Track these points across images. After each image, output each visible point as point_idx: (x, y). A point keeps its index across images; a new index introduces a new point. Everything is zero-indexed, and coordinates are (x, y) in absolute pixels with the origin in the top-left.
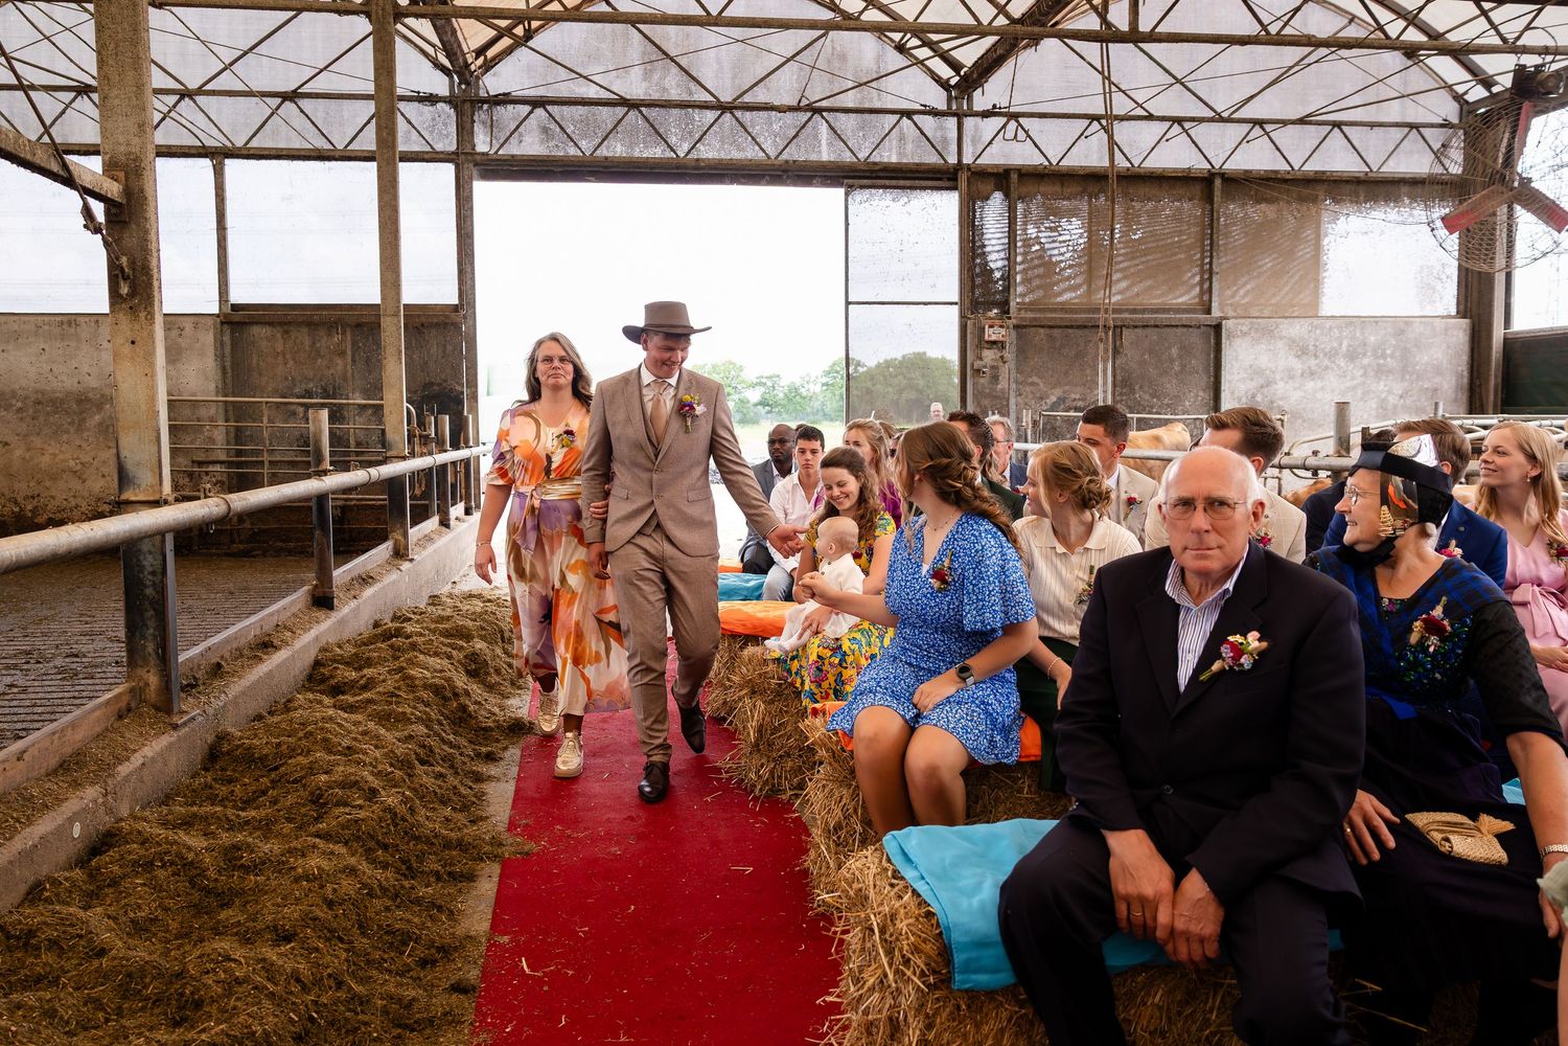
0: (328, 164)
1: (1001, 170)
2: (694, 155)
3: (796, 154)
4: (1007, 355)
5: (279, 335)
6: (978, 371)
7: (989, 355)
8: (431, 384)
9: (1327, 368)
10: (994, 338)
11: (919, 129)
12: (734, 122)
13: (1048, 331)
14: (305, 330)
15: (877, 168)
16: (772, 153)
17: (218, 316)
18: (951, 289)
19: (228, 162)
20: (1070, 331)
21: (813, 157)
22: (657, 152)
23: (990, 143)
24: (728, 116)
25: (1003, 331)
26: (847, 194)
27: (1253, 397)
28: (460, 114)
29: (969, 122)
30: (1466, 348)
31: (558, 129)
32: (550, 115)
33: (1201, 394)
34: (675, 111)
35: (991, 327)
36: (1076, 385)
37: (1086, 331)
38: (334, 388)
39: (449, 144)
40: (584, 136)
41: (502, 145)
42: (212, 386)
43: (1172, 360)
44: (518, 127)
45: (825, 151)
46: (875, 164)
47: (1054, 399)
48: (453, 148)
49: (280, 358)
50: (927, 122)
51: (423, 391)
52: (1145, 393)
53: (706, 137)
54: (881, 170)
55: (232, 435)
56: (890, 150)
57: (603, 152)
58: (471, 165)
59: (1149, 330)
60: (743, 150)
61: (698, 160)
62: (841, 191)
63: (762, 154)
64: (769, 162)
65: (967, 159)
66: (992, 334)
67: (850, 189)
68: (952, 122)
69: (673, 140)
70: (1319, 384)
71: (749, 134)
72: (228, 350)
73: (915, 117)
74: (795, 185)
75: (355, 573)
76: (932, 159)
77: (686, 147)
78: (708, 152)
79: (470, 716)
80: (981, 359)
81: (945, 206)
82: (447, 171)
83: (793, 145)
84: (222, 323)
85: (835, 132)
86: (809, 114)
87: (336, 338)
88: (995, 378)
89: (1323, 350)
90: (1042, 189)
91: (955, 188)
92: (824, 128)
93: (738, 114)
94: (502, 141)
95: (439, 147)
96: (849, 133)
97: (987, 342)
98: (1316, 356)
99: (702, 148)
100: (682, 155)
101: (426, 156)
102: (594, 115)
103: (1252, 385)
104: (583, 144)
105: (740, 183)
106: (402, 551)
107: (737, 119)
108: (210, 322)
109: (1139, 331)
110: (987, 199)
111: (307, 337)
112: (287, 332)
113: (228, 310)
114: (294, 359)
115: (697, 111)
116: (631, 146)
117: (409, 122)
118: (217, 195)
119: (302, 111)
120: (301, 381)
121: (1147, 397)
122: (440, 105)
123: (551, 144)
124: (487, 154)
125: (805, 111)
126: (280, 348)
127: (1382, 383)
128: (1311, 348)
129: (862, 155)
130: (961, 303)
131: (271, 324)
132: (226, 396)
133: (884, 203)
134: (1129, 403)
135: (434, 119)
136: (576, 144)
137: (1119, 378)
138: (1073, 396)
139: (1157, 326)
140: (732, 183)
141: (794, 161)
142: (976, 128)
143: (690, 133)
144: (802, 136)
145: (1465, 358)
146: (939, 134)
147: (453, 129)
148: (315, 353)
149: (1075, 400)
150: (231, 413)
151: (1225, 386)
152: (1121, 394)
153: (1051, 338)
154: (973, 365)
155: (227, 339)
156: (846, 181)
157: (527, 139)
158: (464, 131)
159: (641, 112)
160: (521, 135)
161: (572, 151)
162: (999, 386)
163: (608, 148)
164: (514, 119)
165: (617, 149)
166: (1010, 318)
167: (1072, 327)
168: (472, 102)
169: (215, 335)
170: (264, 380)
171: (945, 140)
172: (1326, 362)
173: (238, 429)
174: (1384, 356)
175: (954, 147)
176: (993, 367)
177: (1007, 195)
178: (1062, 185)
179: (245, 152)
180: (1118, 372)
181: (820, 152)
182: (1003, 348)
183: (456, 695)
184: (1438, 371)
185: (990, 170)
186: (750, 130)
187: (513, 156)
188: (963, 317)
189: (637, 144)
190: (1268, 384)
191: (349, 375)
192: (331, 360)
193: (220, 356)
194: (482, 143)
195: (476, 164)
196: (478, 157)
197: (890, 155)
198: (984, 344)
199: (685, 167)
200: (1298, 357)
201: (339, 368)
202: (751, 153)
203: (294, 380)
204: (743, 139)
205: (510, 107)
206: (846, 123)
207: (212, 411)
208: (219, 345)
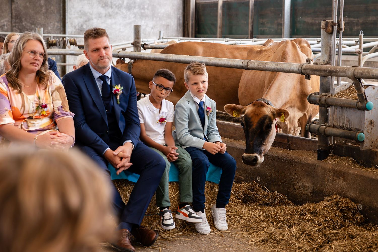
9: (117, 13)
27: (82, 26)
30: (181, 6)
33: (56, 24)
43: (41, 7)
52: (28, 22)
70: (114, 21)
89: (115, 5)
98: (112, 7)
103: (81, 20)
121: (29, 24)
127: (143, 22)
128: (109, 3)
134: (20, 27)
137: (14, 14)
145: (181, 11)
151: (68, 20)
152: (15, 23)
172: (117, 10)
174: (144, 8)
180: (13, 11)
184: (169, 17)
190: (89, 20)
200: (103, 7)
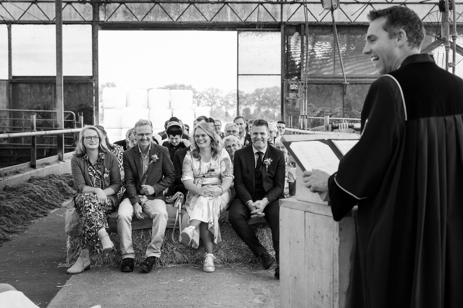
0: (47, 26)
1: (297, 24)
2: (179, 20)
3: (219, 19)
4: (299, 95)
5: (29, 87)
6: (287, 101)
7: (292, 95)
8: (82, 105)
10: (293, 88)
11: (265, 9)
12: (195, 8)
13: (316, 86)
14: (38, 85)
15: (249, 24)
16: (209, 19)
17: (8, 80)
18: (278, 70)
19: (13, 25)
20: (325, 86)
21: (225, 20)
22: (165, 19)
23: (294, 14)
24: (192, 6)
25: (296, 86)
26: (238, 34)
28: (94, 7)
29: (285, 6)
31: (129, 12)
32: (127, 7)
34: (173, 4)
35: (292, 84)
36: (328, 107)
37: (332, 86)
38: (48, 106)
39: (90, 18)
40: (139, 14)
41: (109, 18)
42: (5, 105)
44: (115, 11)
45: (229, 18)
46: (248, 22)
47: (319, 112)
48: (91, 19)
49: (29, 96)
50: (269, 7)
51: (79, 107)
52: (356, 110)
53: (184, 13)
54: (250, 25)
55: (12, 123)
56: (255, 17)
57: (146, 20)
58: (98, 25)
59: (358, 85)
60: (198, 18)
61: (180, 22)
62: (236, 32)
63: (205, 19)
64: (208, 23)
65: (285, 20)
66: (292, 87)
67: (239, 32)
68: (279, 6)
69: (172, 15)
71: (201, 12)
72: (11, 92)
73: (264, 5)
74: (218, 30)
75: (44, 162)
76: (271, 20)
77: (177, 17)
78: (185, 19)
79: (65, 191)
80: (288, 96)
81: (276, 38)
82: (90, 27)
83: (217, 16)
84: (9, 83)
85: (233, 11)
86: (223, 4)
87: (49, 88)
88: (294, 104)
90: (315, 31)
91: (279, 31)
92: (229, 9)
93: (196, 5)
94: (109, 16)
95: (87, 19)
96: (239, 11)
97: (291, 90)
99: (183, 17)
100: (175, 20)
101: (82, 23)
102: (143, 6)
104: (139, 17)
105: (197, 30)
106: (61, 159)
107: (196, 7)
108: (5, 82)
109: (354, 86)
110: (293, 35)
111: (38, 88)
112: (31, 86)
113: (11, 78)
114: (34, 96)
115: (181, 4)
116: (156, 17)
117: (76, 10)
118: (9, 38)
119: (38, 7)
120: (36, 104)
122: (87, 4)
123: (127, 17)
124: (103, 21)
125: (221, 3)
126: (29, 92)
129: (243, 19)
130: (281, 75)
131: (26, 83)
132: (10, 109)
133: (252, 37)
134: (350, 114)
135: (85, 9)
136: (136, 17)
137: (345, 104)
138: (327, 111)
139: (361, 84)
140: (194, 30)
141: (217, 22)
142: (289, 8)
143: (178, 12)
144: (221, 12)
146: (274, 11)
147: (91, 12)
148: (41, 94)
149: (327, 112)
150: (11, 115)
152: (346, 110)
153: (318, 88)
154: (285, 99)
155: (11, 89)
156: (237, 29)
157: (118, 15)
158: (96, 13)
159: (160, 5)
160: (116, 14)
161: (135, 20)
162: (296, 107)
163: (148, 18)
164: (113, 8)
165: (151, 19)
166: (301, 81)
167: (326, 84)
168: (98, 3)
169: (7, 87)
170: (23, 103)
171: (276, 13)
173: (14, 121)
175: (279, 16)
176: (294, 100)
177: (300, 33)
178: (323, 29)
179: (18, 22)
180: (345, 101)
181: (227, 18)
182: (297, 92)
183: (62, 186)
185: (293, 24)
186: (201, 11)
187: (113, 22)
188: (282, 80)
189: (158, 17)
191: (53, 101)
192: (47, 96)
193: (8, 95)
194: (102, 18)
195: (100, 25)
196: (100, 23)
197: (254, 19)
198: (289, 90)
199: (176, 25)
201: (50, 99)
202: (201, 19)
203: (34, 103)
204: (198, 14)
205: (112, 4)
206: (238, 7)
207: (5, 114)
208: (8, 91)
